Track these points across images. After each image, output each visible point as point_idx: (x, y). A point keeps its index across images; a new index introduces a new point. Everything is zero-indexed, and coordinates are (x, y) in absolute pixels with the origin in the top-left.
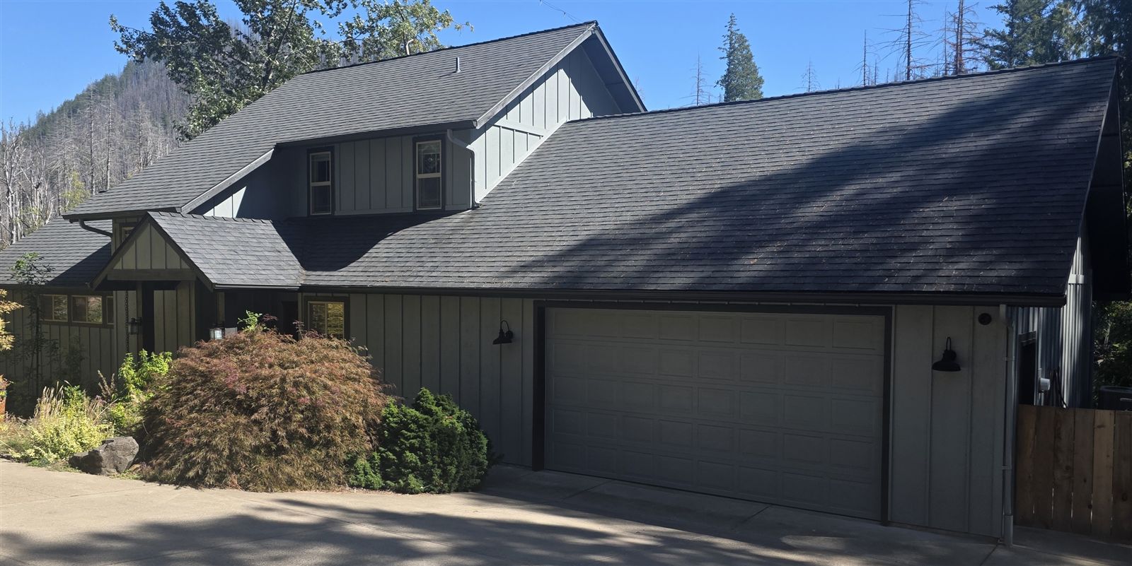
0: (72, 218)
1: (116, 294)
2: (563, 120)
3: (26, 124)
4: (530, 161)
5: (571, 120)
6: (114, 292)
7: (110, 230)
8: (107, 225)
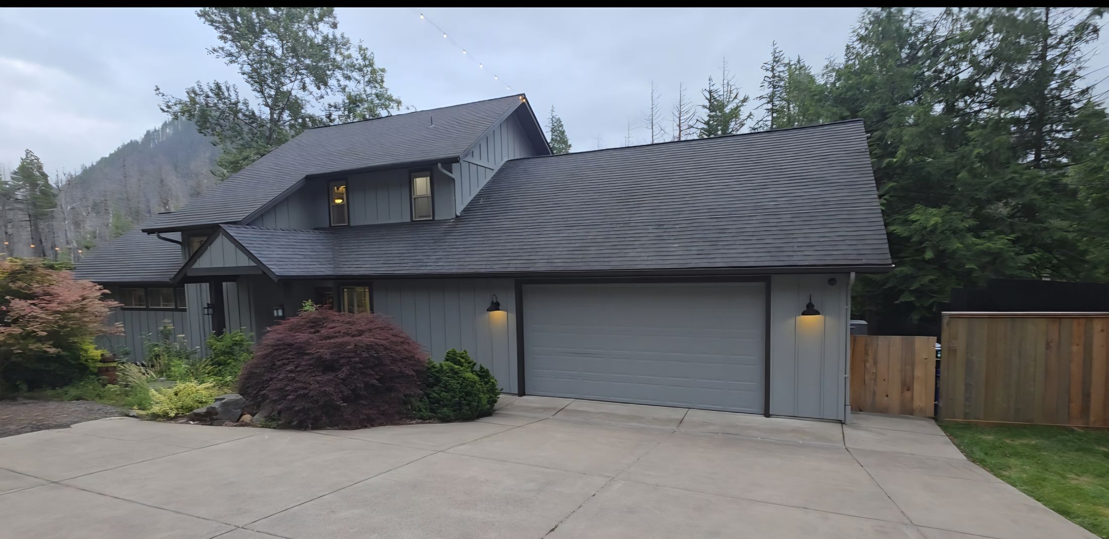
0: (150, 232)
1: (187, 286)
2: (505, 159)
3: (73, 173)
4: (489, 186)
5: (509, 159)
6: (186, 285)
7: (180, 240)
8: (177, 236)
